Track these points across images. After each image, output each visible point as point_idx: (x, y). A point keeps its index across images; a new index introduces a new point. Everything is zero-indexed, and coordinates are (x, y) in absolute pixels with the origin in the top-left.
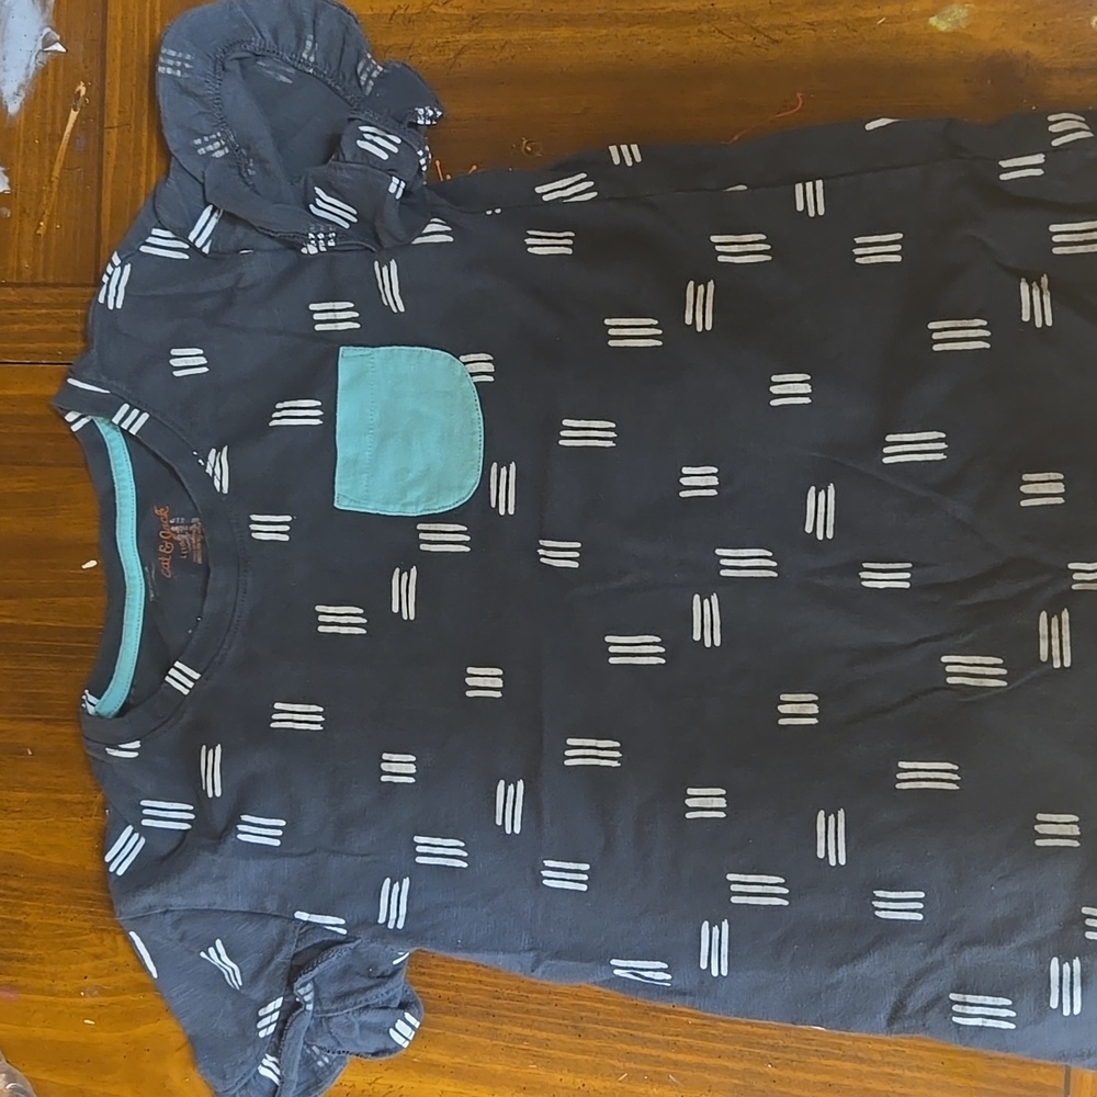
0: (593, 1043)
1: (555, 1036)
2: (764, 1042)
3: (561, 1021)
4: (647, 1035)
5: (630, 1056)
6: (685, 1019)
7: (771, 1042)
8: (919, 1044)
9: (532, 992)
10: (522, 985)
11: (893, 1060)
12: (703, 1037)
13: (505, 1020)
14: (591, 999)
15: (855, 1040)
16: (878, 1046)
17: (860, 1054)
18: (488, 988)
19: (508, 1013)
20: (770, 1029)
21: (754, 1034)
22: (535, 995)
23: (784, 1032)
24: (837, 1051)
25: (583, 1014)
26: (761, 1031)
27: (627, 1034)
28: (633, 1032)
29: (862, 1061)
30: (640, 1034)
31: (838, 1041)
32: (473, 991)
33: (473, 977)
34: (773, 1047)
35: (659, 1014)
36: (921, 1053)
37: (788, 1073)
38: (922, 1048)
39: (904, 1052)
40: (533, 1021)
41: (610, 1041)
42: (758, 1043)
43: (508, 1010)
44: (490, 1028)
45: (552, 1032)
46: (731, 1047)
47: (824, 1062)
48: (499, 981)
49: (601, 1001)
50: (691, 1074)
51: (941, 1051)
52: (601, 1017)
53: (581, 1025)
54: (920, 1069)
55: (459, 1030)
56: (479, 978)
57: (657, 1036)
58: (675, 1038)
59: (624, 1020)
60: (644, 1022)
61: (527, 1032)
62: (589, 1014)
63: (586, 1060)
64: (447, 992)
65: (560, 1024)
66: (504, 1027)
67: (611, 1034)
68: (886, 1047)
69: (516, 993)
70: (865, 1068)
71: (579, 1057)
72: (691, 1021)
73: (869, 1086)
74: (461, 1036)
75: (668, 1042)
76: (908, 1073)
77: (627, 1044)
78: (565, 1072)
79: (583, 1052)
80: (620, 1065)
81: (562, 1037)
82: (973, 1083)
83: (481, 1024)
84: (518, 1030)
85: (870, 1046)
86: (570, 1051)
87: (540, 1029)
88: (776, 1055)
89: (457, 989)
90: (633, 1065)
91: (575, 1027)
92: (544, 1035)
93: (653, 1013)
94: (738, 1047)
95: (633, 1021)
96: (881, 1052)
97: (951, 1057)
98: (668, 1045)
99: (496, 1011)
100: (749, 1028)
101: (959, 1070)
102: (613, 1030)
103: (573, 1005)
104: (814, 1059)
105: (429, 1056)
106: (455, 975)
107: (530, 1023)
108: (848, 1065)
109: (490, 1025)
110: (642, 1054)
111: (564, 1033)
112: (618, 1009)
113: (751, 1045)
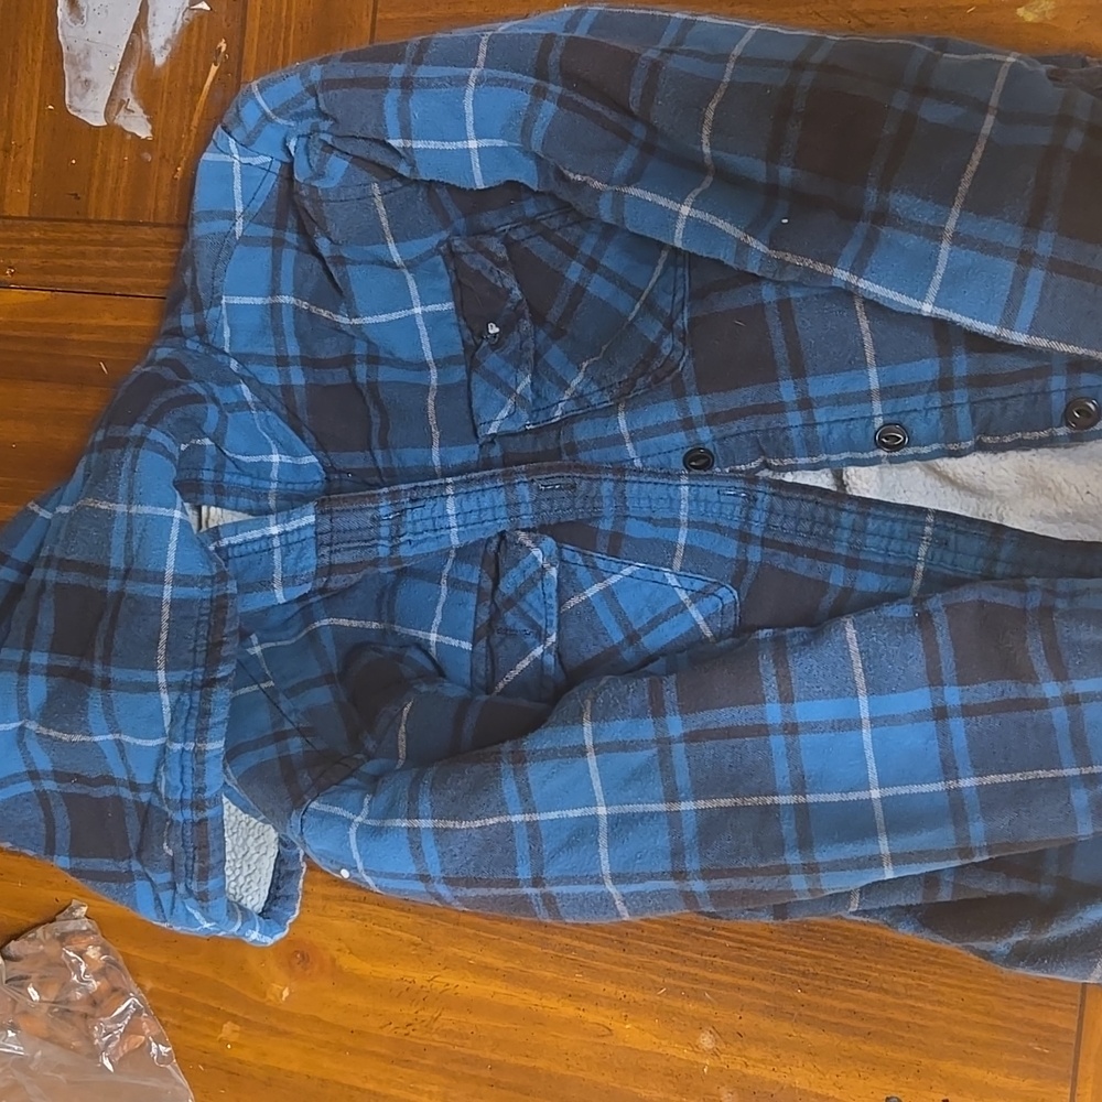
0: (635, 958)
2: (796, 968)
3: (608, 936)
4: (688, 954)
5: (670, 972)
7: (802, 968)
11: (915, 993)
12: (739, 960)
13: (557, 931)
15: (881, 972)
16: (902, 980)
17: (885, 986)
21: (786, 960)
24: (864, 982)
26: (793, 958)
28: (675, 951)
29: (886, 992)
30: (681, 952)
31: (865, 972)
34: (804, 974)
35: (698, 936)
36: (943, 989)
37: (816, 999)
38: (944, 984)
40: (582, 933)
45: (598, 945)
46: (765, 971)
47: (850, 991)
50: (726, 993)
51: (962, 988)
53: (627, 940)
54: (940, 1003)
55: (513, 937)
57: (695, 956)
58: (712, 959)
60: (685, 942)
61: (576, 943)
62: (634, 931)
63: (629, 974)
66: (555, 936)
68: (910, 981)
70: (890, 999)
71: (622, 970)
72: (728, 943)
73: (891, 1016)
74: (515, 942)
76: (929, 1007)
77: (667, 961)
78: (608, 982)
79: (627, 966)
80: (661, 980)
81: (608, 950)
82: (990, 1021)
84: (568, 941)
85: (895, 979)
86: (615, 963)
88: (805, 980)
90: (671, 981)
91: (621, 942)
92: (591, 947)
93: (694, 934)
94: (770, 971)
95: (675, 940)
97: (971, 994)
98: (705, 966)
100: (781, 954)
101: (978, 1007)
102: (654, 947)
104: (842, 988)
105: (484, 959)
107: (578, 935)
108: (872, 995)
110: (680, 972)
111: (610, 947)
112: (661, 928)
113: (782, 970)
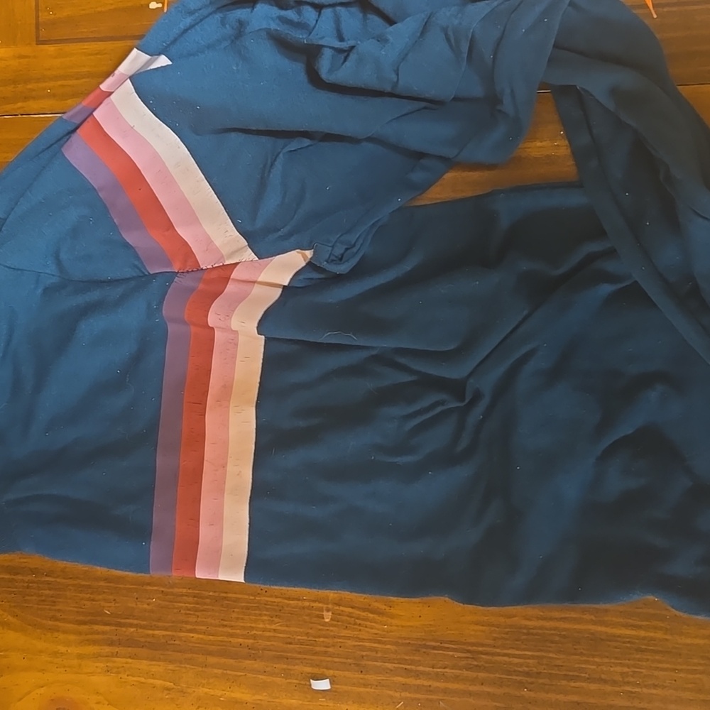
1: (341, 673)
6: (451, 653)
8: (654, 665)
9: (319, 637)
10: (310, 631)
14: (370, 640)
18: (281, 635)
19: (300, 656)
20: (525, 658)
22: (322, 639)
23: (536, 661)
25: (364, 653)
27: (403, 668)
32: (269, 639)
33: (268, 626)
39: (642, 672)
41: (388, 675)
42: (515, 671)
43: (300, 653)
44: (284, 669)
48: (292, 629)
49: (379, 642)
52: (379, 655)
56: (273, 627)
59: (399, 657)
64: (246, 641)
65: (345, 663)
67: (388, 669)
69: (305, 638)
75: (437, 674)
83: (275, 666)
87: (328, 668)
89: (254, 637)
96: (622, 674)
99: (289, 654)
103: (355, 646)
106: (253, 625)
109: (285, 666)
